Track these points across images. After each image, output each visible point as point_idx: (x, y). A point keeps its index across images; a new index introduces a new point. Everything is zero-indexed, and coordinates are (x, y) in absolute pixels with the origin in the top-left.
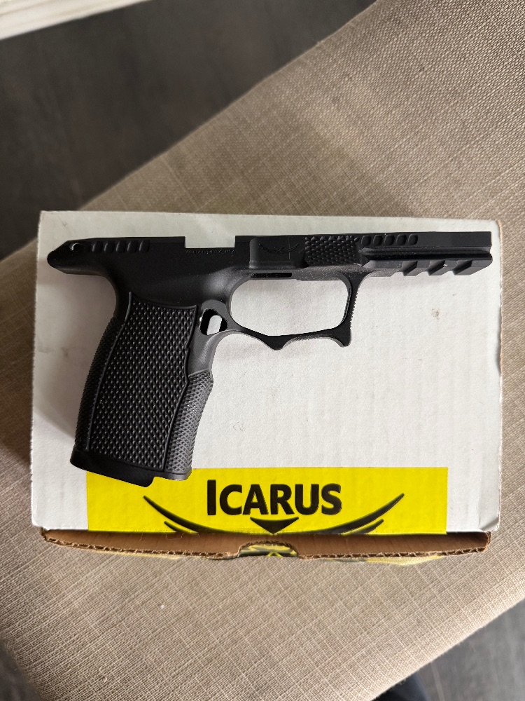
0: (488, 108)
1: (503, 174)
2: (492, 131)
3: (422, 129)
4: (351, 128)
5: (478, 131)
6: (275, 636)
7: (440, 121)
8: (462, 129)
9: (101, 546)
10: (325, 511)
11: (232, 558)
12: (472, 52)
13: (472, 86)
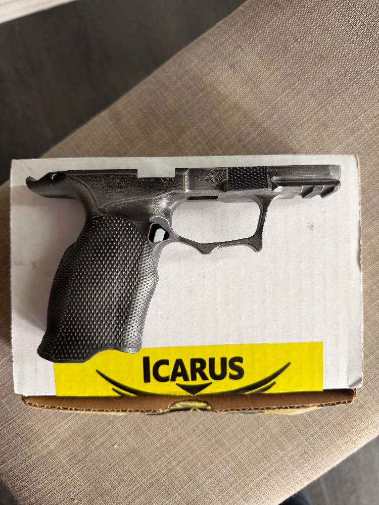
0: (347, 68)
1: (359, 118)
2: (350, 86)
3: (297, 86)
4: (244, 87)
5: (340, 86)
6: (199, 465)
7: (311, 80)
8: (327, 85)
9: (66, 407)
10: (232, 377)
11: (163, 413)
12: (334, 26)
13: (334, 52)
